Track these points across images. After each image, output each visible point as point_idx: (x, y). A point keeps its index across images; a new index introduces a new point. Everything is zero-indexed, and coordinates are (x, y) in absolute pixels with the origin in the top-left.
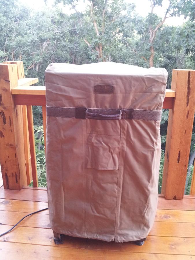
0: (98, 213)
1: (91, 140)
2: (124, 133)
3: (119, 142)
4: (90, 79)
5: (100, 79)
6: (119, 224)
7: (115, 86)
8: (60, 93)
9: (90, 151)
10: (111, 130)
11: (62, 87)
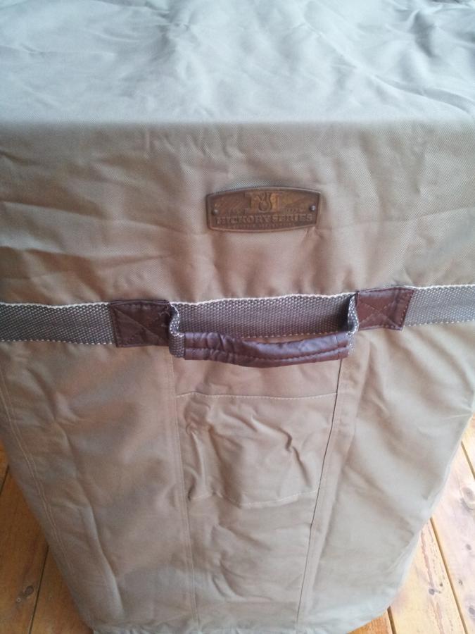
1: (202, 416)
2: (352, 378)
5: (237, 154)
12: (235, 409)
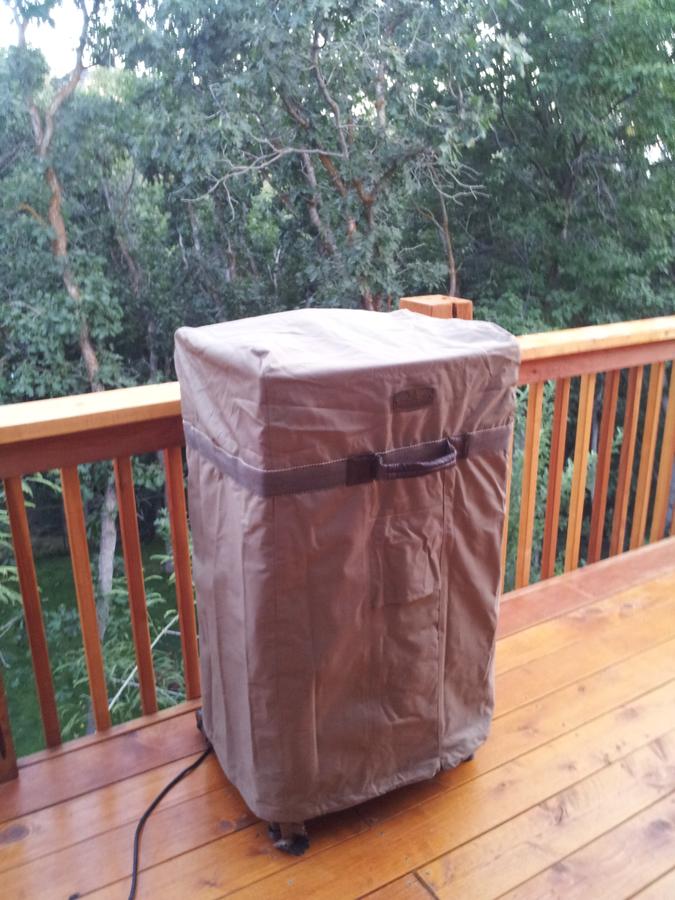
0: (401, 716)
1: (382, 531)
2: (449, 494)
3: (442, 520)
4: (382, 380)
5: (404, 376)
6: (444, 724)
7: (436, 386)
8: (308, 428)
9: (380, 561)
10: (426, 493)
11: (315, 410)
12: (398, 524)
